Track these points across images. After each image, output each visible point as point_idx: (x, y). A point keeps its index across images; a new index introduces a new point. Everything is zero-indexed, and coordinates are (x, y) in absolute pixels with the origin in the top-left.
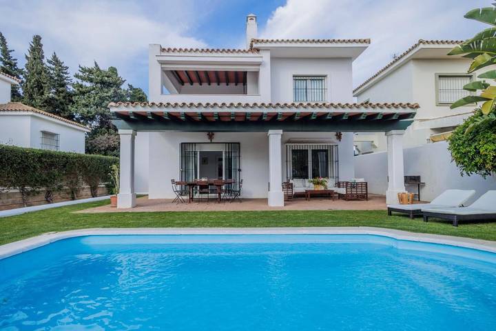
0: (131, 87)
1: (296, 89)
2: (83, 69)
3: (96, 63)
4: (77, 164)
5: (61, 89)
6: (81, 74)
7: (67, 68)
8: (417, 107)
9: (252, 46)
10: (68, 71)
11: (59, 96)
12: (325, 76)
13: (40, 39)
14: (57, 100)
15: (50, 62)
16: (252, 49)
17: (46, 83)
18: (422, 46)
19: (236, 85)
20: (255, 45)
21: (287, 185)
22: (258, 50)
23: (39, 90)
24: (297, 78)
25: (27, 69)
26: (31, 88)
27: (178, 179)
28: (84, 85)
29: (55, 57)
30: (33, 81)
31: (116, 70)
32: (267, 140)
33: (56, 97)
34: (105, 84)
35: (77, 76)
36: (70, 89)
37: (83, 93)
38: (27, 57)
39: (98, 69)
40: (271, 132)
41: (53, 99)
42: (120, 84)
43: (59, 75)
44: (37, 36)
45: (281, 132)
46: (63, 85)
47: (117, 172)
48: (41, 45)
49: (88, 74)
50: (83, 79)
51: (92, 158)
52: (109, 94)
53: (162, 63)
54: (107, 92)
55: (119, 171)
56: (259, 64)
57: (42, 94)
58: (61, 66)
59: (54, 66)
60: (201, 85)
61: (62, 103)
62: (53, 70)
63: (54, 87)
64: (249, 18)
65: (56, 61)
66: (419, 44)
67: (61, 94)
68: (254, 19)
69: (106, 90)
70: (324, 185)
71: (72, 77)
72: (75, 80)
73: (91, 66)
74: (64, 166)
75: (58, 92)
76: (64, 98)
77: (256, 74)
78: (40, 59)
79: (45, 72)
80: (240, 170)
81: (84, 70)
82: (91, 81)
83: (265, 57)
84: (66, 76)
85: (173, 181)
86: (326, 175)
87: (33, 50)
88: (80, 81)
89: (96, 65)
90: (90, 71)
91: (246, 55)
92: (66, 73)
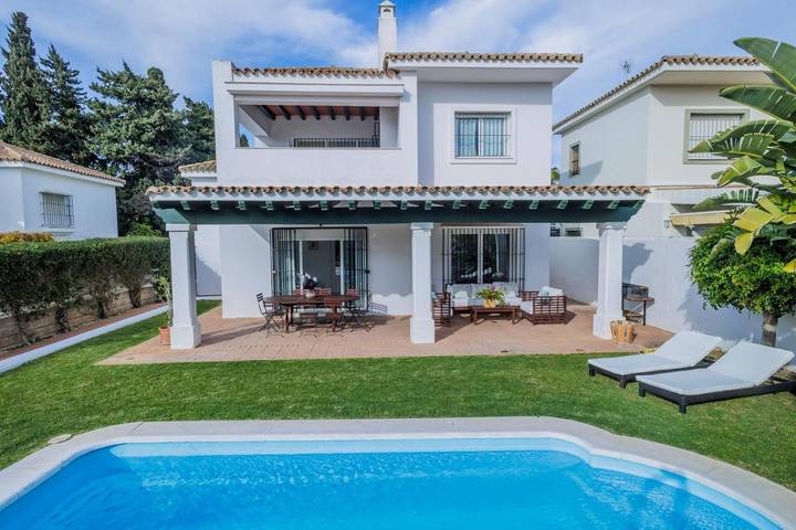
0: (188, 101)
1: (459, 135)
2: (104, 75)
3: (125, 64)
4: (103, 260)
5: (69, 111)
6: (101, 84)
7: (77, 73)
8: (647, 192)
9: (386, 64)
10: (79, 78)
11: (67, 124)
12: (508, 113)
13: (26, 18)
14: (63, 131)
15: (45, 63)
16: (387, 71)
17: (41, 102)
18: (666, 67)
19: (363, 119)
20: (391, 65)
21: (442, 299)
22: (397, 72)
23: (32, 112)
24: (461, 116)
25: (8, 73)
26: (18, 107)
27: (268, 294)
28: (108, 103)
29: (53, 52)
30: (20, 95)
31: (161, 73)
32: (408, 238)
33: (62, 126)
34: (143, 103)
35: (94, 87)
36: (86, 111)
37: (108, 118)
38: (6, 54)
39: (131, 76)
40: (414, 226)
41: (56, 129)
42: (170, 101)
43: (63, 87)
44: (20, 15)
45: (431, 225)
46: (73, 104)
47: (168, 290)
48: (28, 31)
49: (114, 82)
50: (106, 94)
51: (128, 246)
52: (152, 120)
53: (235, 94)
54: (148, 117)
55: (171, 287)
56: (398, 97)
57: (38, 119)
58: (65, 69)
59: (53, 71)
60: (304, 119)
61: (72, 136)
62: (52, 76)
63: (56, 108)
64: (383, 9)
65: (56, 61)
66: (661, 64)
67: (70, 121)
68: (392, 9)
69: (146, 113)
70: (498, 299)
71: (86, 89)
72: (92, 95)
73: (117, 69)
74: (83, 266)
75: (63, 117)
76: (75, 126)
77: (395, 110)
78: (28, 55)
79: (39, 81)
80: (367, 272)
81: (105, 77)
82: (120, 96)
83: (410, 84)
84: (75, 86)
85: (260, 297)
86: (505, 279)
87: (14, 40)
88: (100, 97)
89: (127, 69)
90: (118, 80)
91: (377, 80)
92: (76, 82)
